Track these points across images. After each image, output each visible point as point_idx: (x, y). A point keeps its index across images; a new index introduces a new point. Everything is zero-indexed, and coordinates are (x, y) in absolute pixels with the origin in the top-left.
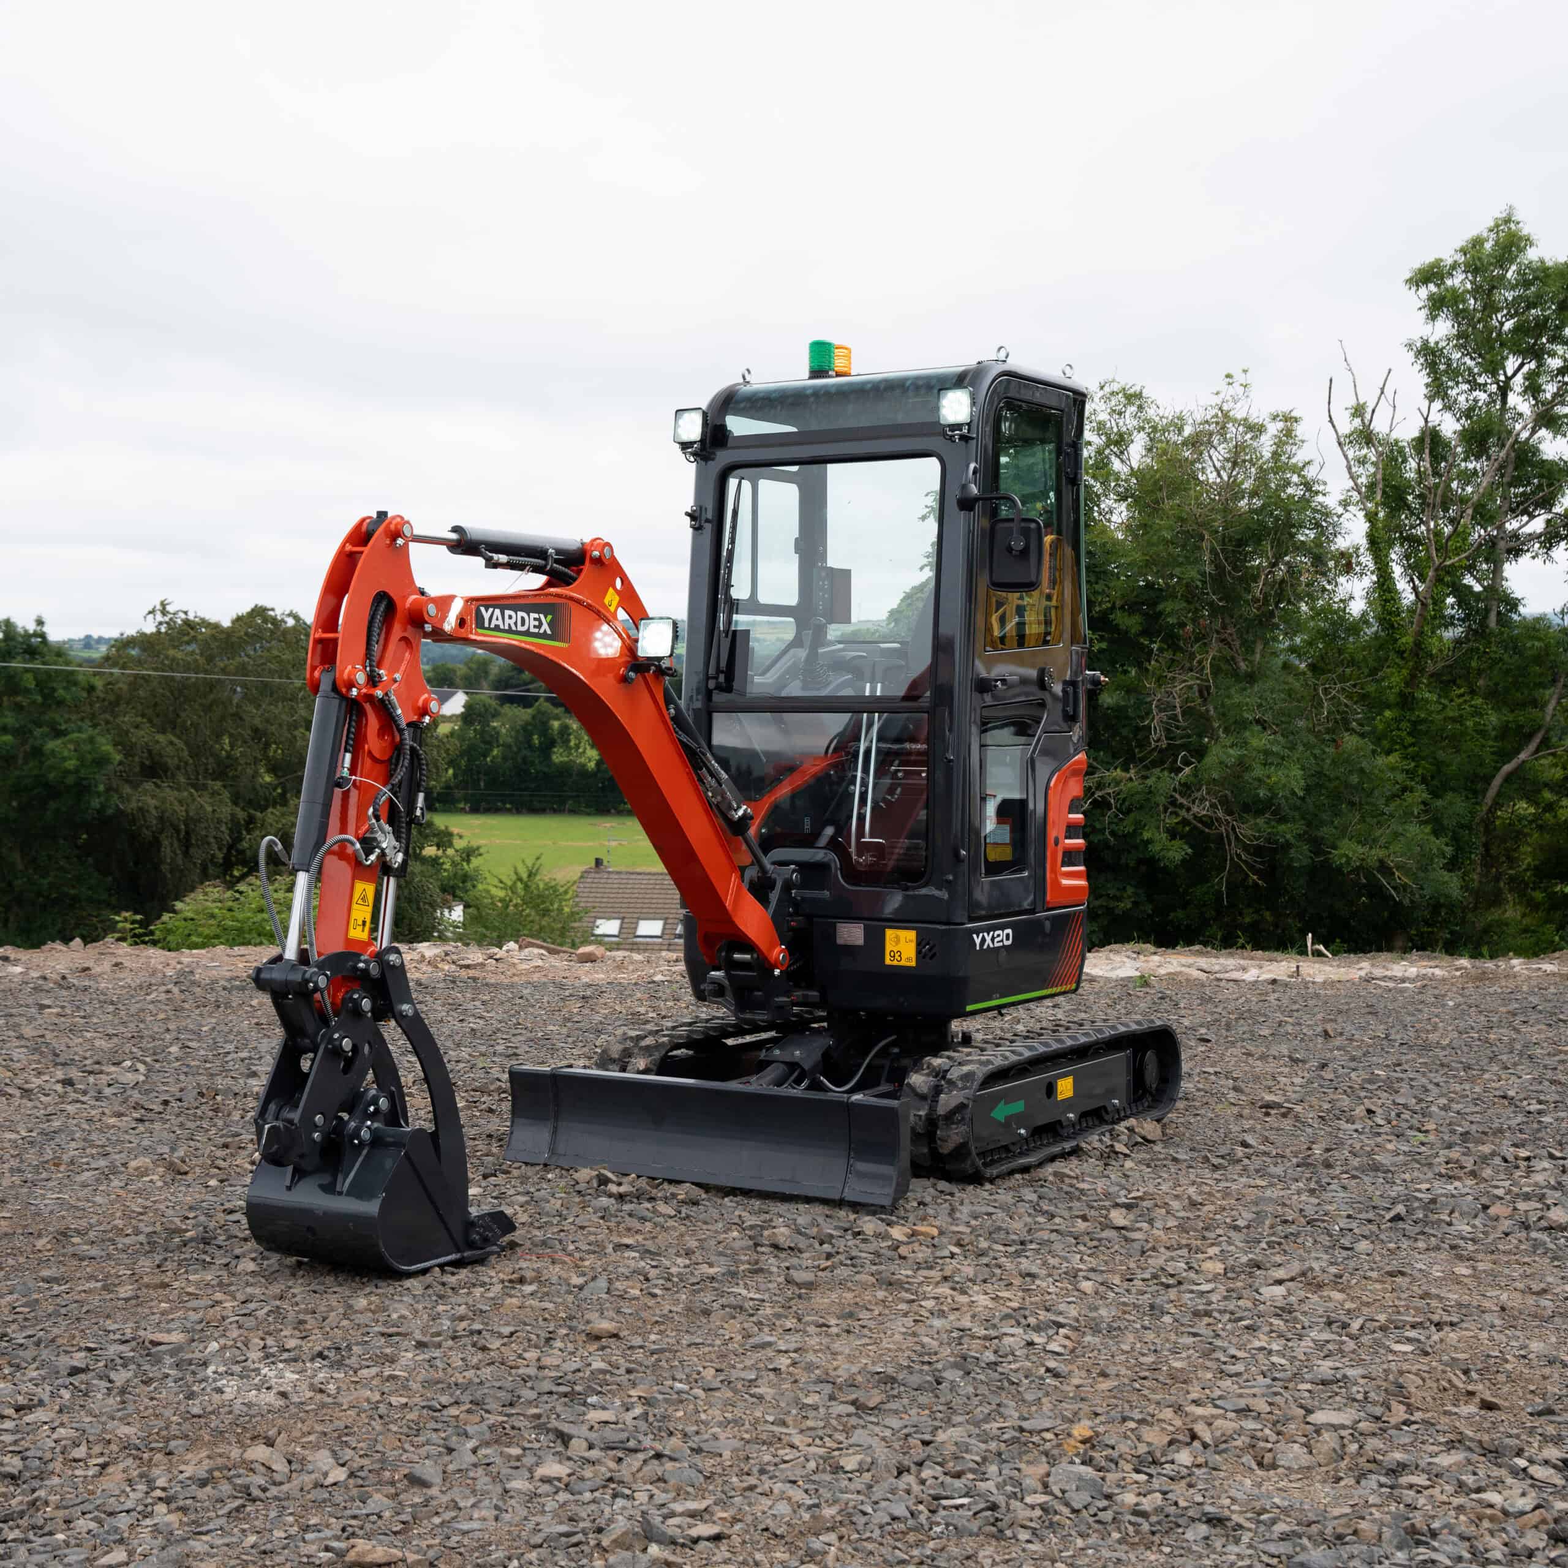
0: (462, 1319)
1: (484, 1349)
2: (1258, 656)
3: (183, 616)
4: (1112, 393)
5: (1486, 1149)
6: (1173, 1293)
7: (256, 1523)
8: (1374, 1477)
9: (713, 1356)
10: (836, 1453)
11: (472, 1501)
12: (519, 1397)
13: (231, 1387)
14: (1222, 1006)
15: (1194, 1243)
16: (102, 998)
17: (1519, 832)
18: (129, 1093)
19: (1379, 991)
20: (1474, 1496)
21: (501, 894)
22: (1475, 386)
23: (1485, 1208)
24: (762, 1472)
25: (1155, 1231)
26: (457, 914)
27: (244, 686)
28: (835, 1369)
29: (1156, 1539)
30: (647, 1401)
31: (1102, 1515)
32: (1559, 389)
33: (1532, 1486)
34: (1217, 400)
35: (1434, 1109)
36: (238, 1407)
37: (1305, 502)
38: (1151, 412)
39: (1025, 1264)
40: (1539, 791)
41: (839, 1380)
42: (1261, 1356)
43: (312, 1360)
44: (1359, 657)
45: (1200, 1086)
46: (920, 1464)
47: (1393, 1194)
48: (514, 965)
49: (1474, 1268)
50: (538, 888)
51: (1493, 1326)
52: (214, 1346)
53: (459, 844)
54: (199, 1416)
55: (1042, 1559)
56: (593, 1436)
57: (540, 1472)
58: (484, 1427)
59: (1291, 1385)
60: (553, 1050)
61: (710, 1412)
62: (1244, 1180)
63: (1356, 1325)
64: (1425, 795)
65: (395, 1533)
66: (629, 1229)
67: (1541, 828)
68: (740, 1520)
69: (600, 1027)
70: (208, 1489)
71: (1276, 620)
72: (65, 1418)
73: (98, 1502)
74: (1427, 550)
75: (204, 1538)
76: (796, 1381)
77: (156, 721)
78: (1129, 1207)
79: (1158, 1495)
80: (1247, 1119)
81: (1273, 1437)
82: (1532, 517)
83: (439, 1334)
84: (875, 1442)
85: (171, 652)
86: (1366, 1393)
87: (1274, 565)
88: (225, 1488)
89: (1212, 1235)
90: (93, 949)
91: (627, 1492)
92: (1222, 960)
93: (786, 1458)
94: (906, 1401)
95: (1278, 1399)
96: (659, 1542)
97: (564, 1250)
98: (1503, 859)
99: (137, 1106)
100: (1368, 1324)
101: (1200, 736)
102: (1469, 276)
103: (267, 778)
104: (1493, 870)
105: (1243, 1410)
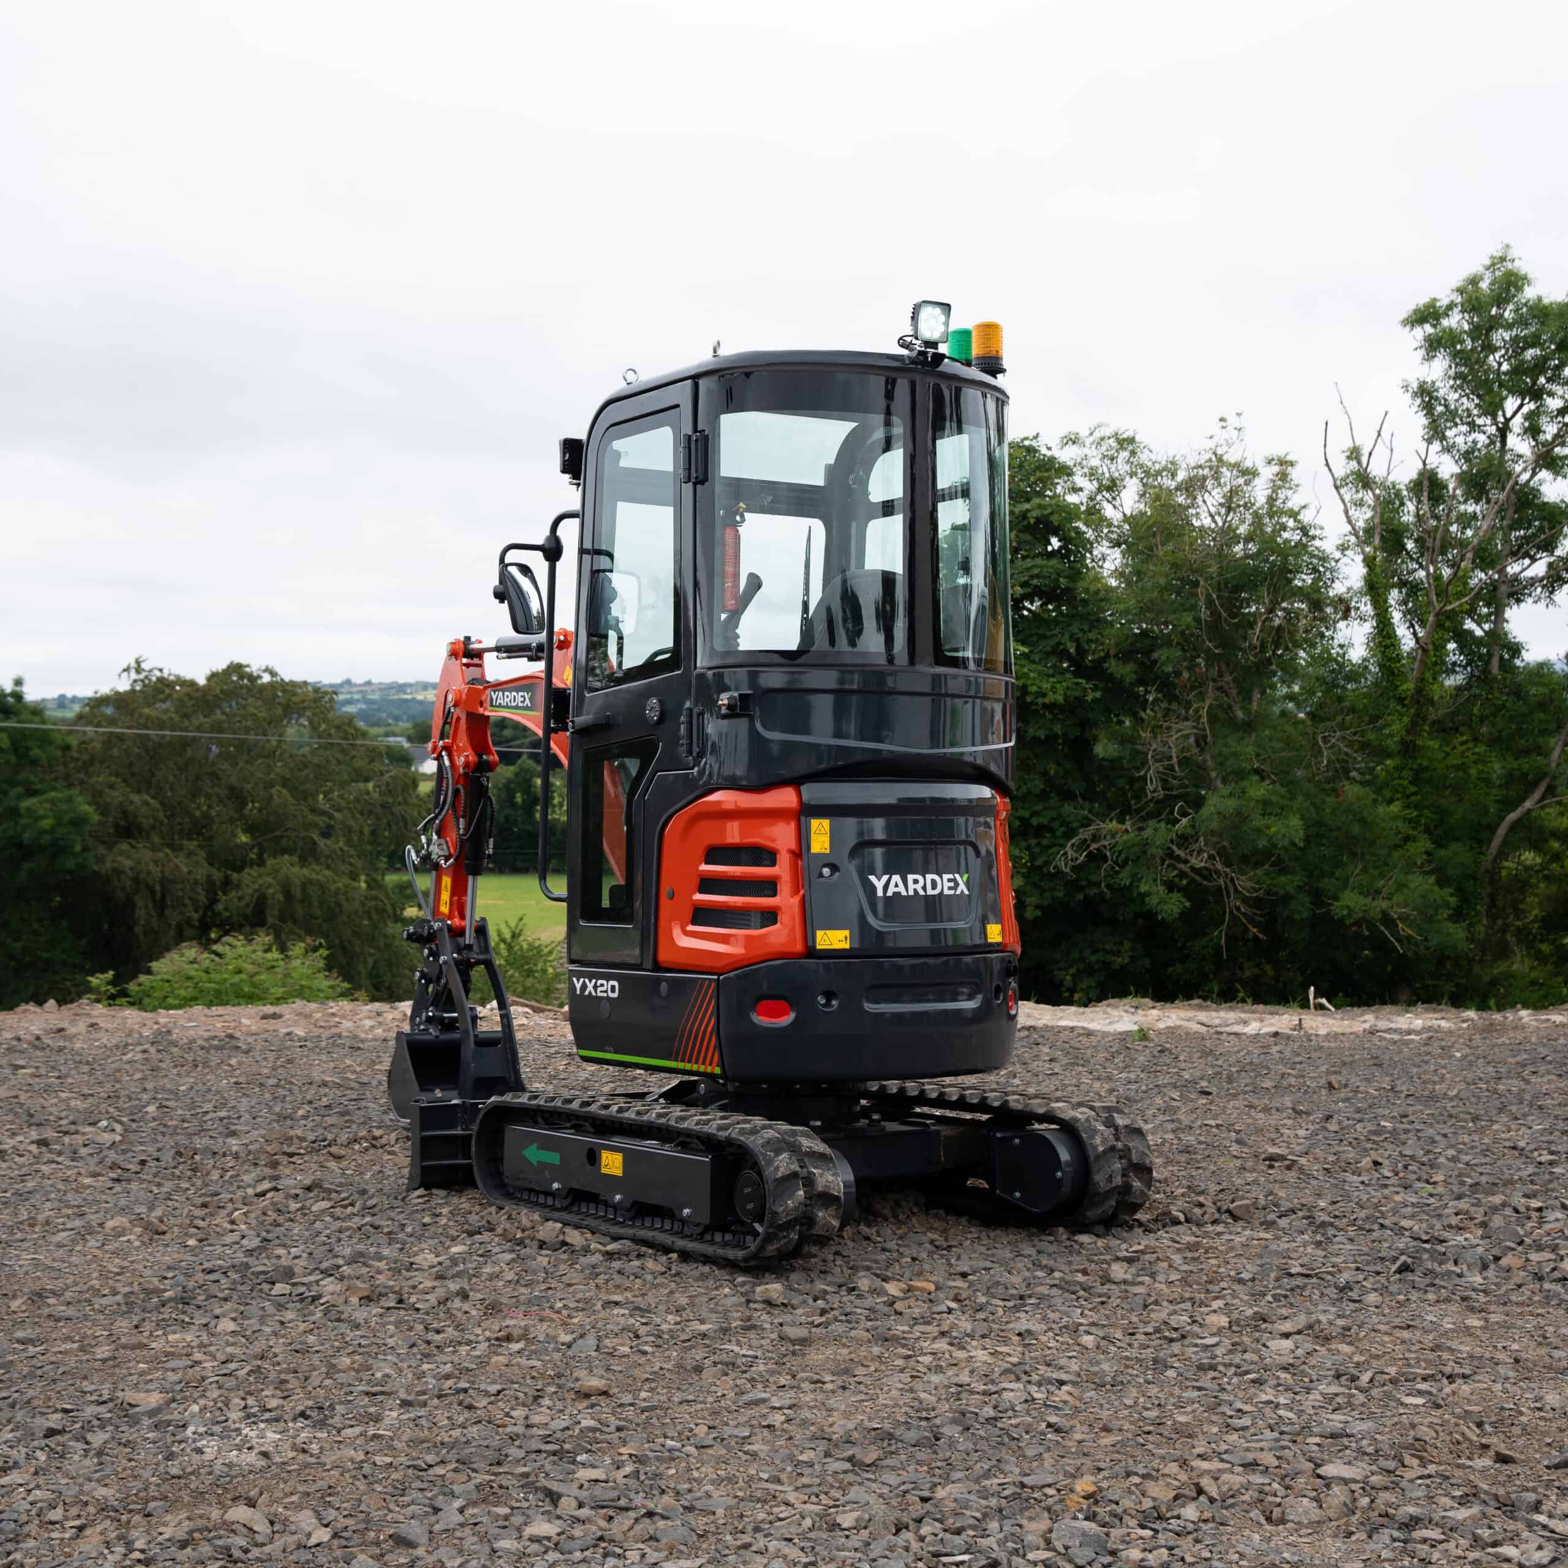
0: (447, 1377)
1: (470, 1407)
2: (1255, 704)
3: (158, 674)
4: (1102, 439)
5: (1497, 1199)
6: (1176, 1348)
8: (1386, 1531)
9: (706, 1414)
10: (833, 1510)
11: (459, 1561)
12: (507, 1456)
13: (211, 1447)
14: (1223, 1059)
15: (1198, 1296)
16: (77, 1058)
17: (1526, 883)
18: (105, 1152)
19: (1384, 1043)
20: (1490, 1550)
22: (1473, 427)
23: (1497, 1259)
24: (757, 1529)
25: (1157, 1285)
27: (220, 743)
28: (831, 1425)
30: (637, 1459)
32: (1560, 430)
33: (1549, 1539)
34: (1211, 444)
35: (1442, 1160)
36: (218, 1467)
37: (1302, 547)
38: (1144, 457)
39: (1024, 1319)
40: (1546, 841)
41: (835, 1437)
42: (1267, 1410)
43: (294, 1419)
44: (1359, 704)
45: (1202, 1139)
46: (919, 1521)
47: (1402, 1246)
49: (1486, 1320)
50: (521, 948)
51: (1506, 1378)
52: (194, 1407)
54: (179, 1477)
56: (582, 1494)
57: (529, 1531)
58: (471, 1486)
59: (1299, 1439)
61: (703, 1469)
62: (1248, 1232)
63: (1365, 1378)
64: (1428, 845)
66: (618, 1287)
67: (1547, 878)
70: (188, 1550)
71: (1274, 667)
72: (41, 1480)
74: (1427, 595)
76: (790, 1438)
77: (130, 780)
78: (1130, 1261)
79: (1164, 1550)
80: (1251, 1172)
81: (1281, 1492)
82: (1534, 560)
83: (424, 1393)
84: (872, 1499)
85: (146, 711)
86: (1378, 1446)
87: (1271, 611)
88: (206, 1549)
89: (1215, 1288)
90: (68, 1010)
91: (619, 1551)
92: (1222, 1014)
93: (782, 1516)
94: (903, 1457)
95: (1286, 1453)
97: (552, 1307)
98: (1509, 911)
99: (114, 1166)
100: (1378, 1377)
101: (1198, 787)
102: (1466, 316)
103: (244, 838)
104: (1500, 922)
105: (1250, 1464)
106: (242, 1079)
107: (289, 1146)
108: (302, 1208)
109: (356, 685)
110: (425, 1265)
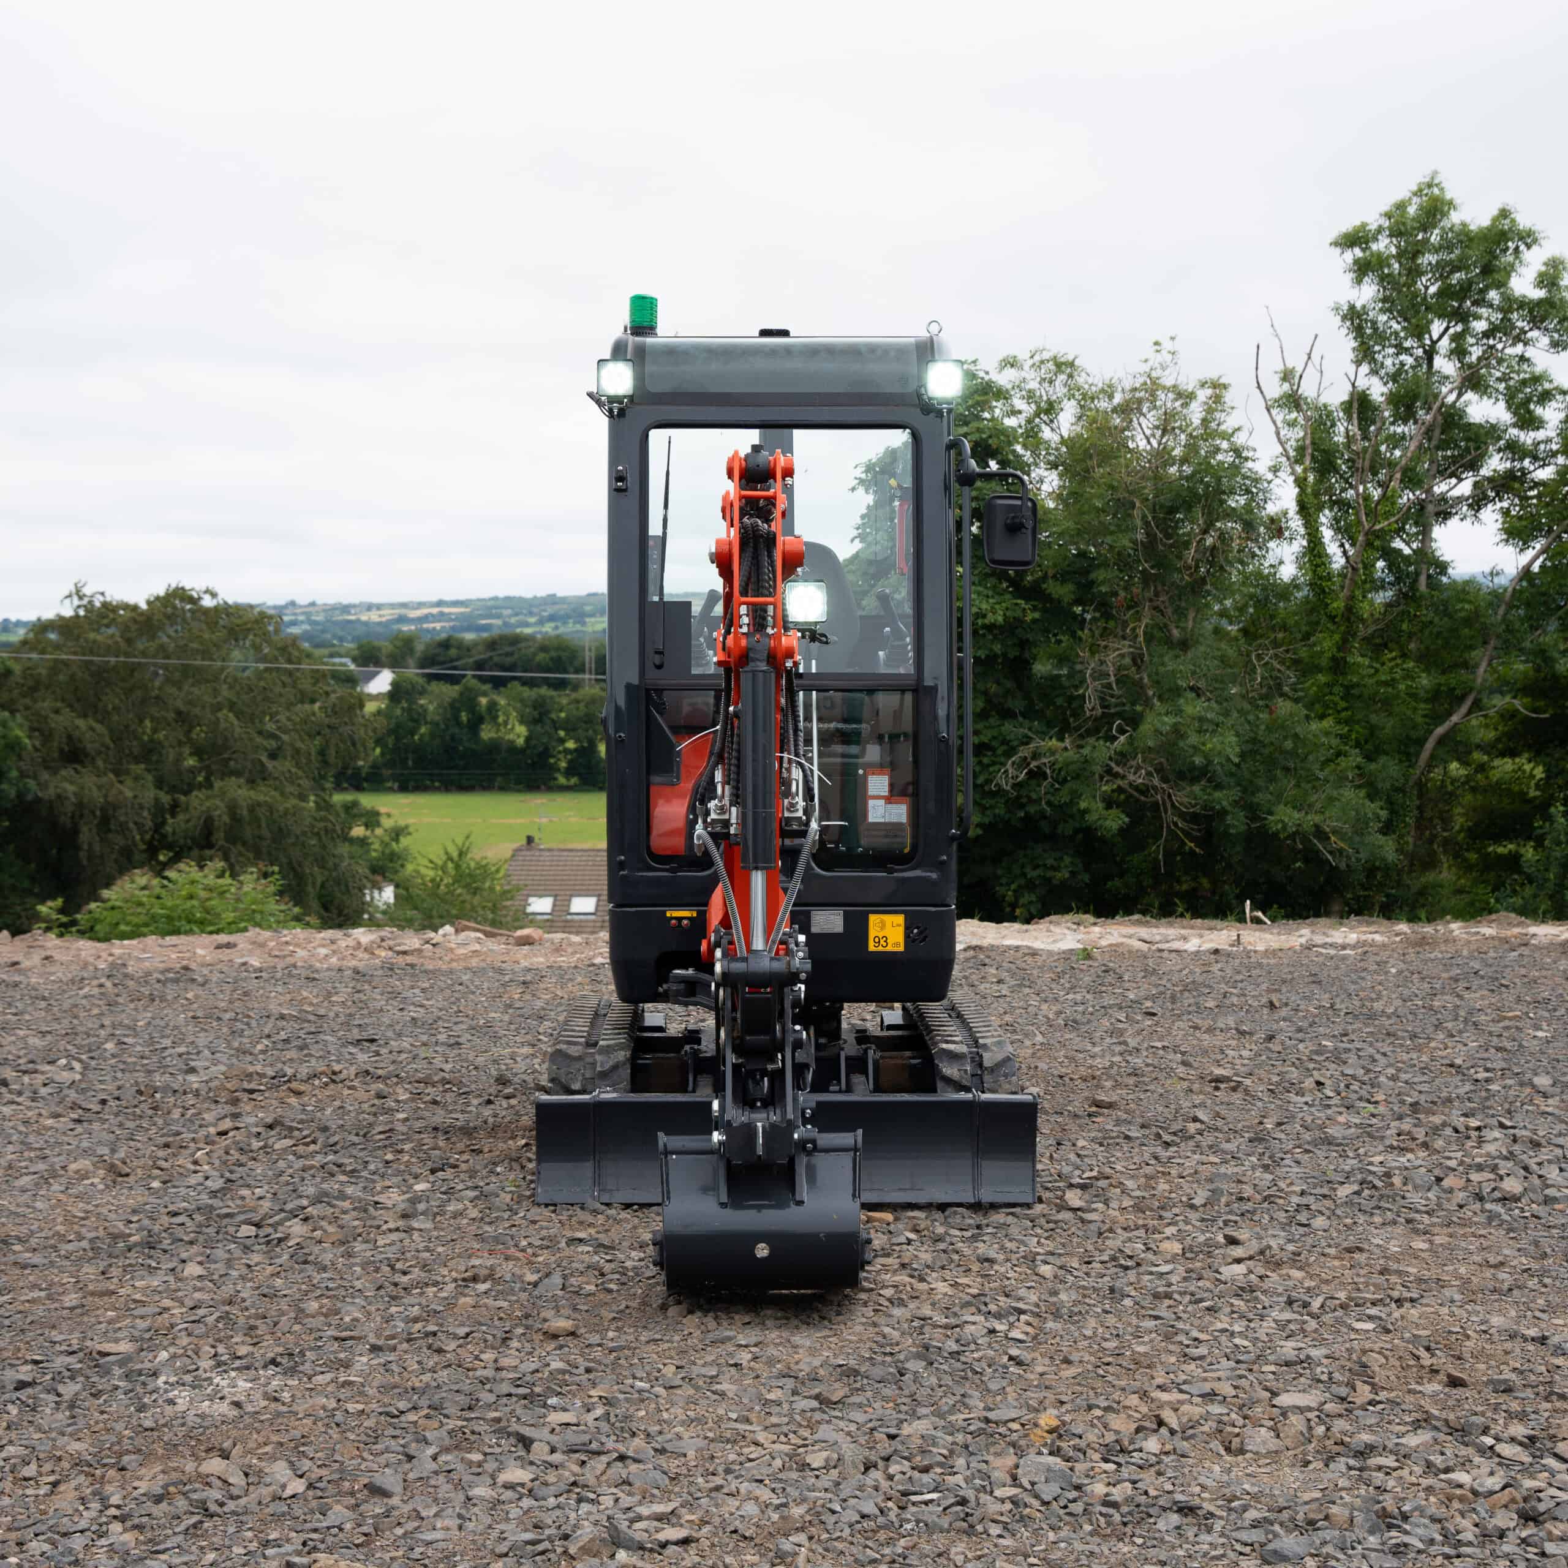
0: (416, 1320)
1: (440, 1351)
2: (1190, 624)
3: (101, 599)
4: (1042, 362)
5: (1437, 1120)
6: (1132, 1275)
7: (214, 1539)
8: (1343, 1459)
9: (673, 1353)
10: (801, 1450)
11: (434, 1510)
12: (478, 1400)
13: (183, 1397)
14: (1166, 978)
15: (1151, 1223)
16: (33, 993)
17: (1451, 794)
18: (66, 1092)
19: (1321, 959)
20: (1442, 1476)
21: (431, 873)
22: (1401, 349)
23: (1439, 1180)
24: (728, 1471)
25: (1111, 1212)
26: (388, 894)
27: (166, 668)
28: (797, 1363)
29: (1128, 1530)
30: (607, 1401)
31: (1073, 1507)
32: (1484, 352)
33: (1500, 1464)
34: (1146, 368)
35: (1382, 1079)
36: (191, 1419)
37: (1235, 468)
38: (1081, 380)
39: (982, 1249)
40: (1470, 753)
41: (801, 1374)
42: (1223, 1339)
43: (265, 1367)
44: (1291, 622)
45: (1149, 1061)
46: (887, 1459)
47: (1347, 1168)
48: (452, 950)
49: (1431, 1242)
50: (468, 867)
51: (1452, 1301)
52: (164, 1355)
53: (387, 823)
54: (152, 1430)
55: (1015, 1554)
56: (554, 1439)
57: (503, 1478)
58: (443, 1433)
59: (1255, 1367)
60: (496, 1038)
61: (672, 1410)
62: (1196, 1157)
63: (1316, 1304)
64: (1359, 759)
65: (357, 1546)
66: (581, 1223)
67: (1473, 790)
68: (707, 1523)
69: (542, 1013)
70: (164, 1505)
71: (1208, 587)
72: (13, 1435)
73: (51, 1523)
74: (1357, 514)
75: (162, 1557)
76: (757, 1377)
77: (76, 705)
78: (1083, 1187)
79: (1127, 1484)
80: (1197, 1094)
81: (1240, 1422)
82: (1460, 480)
83: (393, 1337)
84: (840, 1437)
85: (92, 636)
86: (1330, 1373)
87: (1205, 532)
88: (182, 1504)
89: (1167, 1215)
90: (21, 941)
91: (592, 1496)
92: (1162, 930)
93: (752, 1456)
94: (869, 1394)
95: (1243, 1382)
96: (627, 1548)
97: (516, 1246)
98: (1436, 821)
99: (74, 1106)
100: (1328, 1303)
101: (1133, 704)
102: (1394, 240)
103: (191, 762)
104: (1428, 833)
105: (1209, 1394)
106: (199, 1014)
107: (250, 1082)
108: (265, 1147)
109: (301, 607)
110: (389, 1203)
